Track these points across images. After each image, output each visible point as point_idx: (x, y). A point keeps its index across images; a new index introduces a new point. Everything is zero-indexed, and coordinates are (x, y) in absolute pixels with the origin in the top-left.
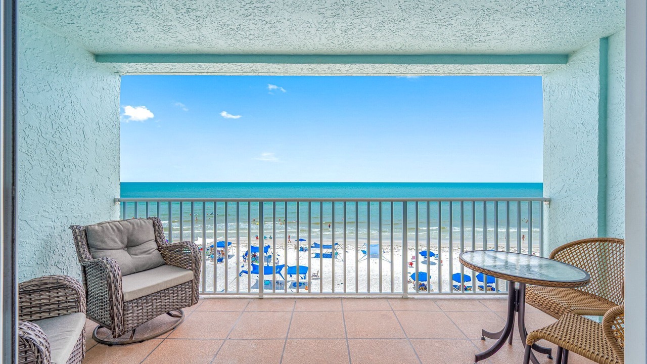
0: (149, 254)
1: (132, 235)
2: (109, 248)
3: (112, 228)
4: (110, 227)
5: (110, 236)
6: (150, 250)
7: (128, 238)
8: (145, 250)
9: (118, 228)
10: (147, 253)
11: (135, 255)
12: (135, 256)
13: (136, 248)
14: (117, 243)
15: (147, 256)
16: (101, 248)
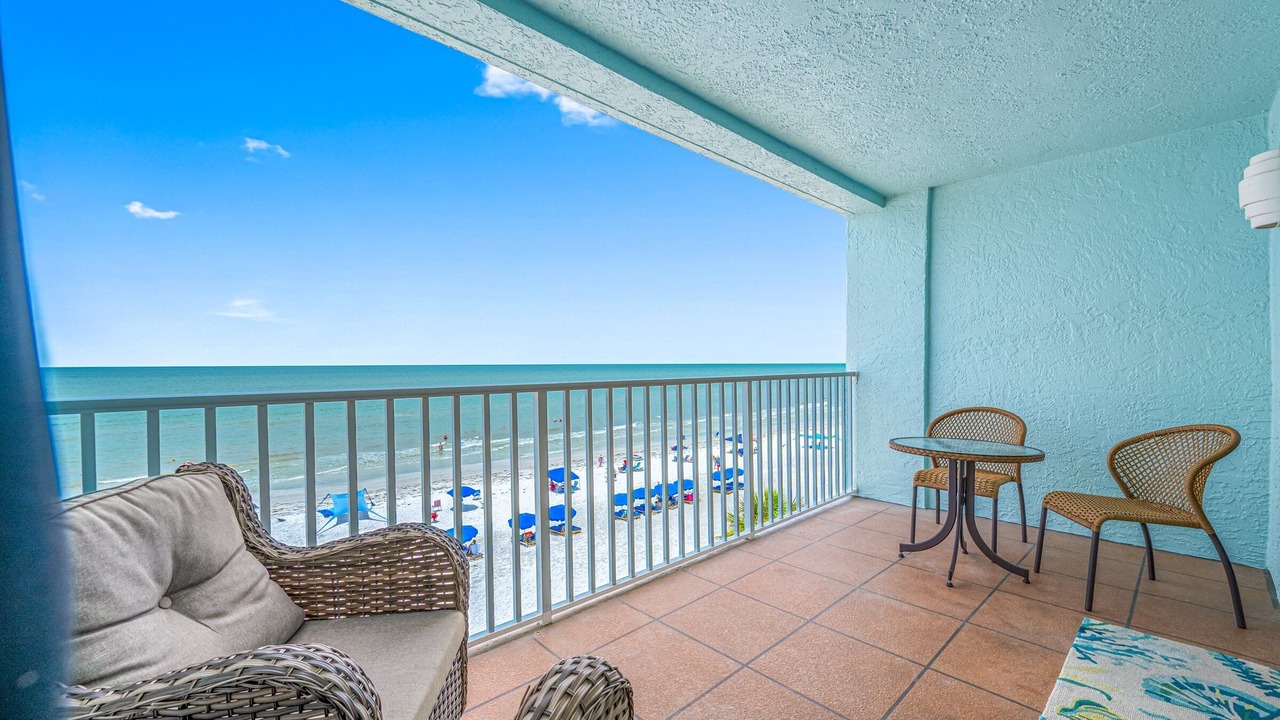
0: (259, 598)
1: (188, 539)
2: (125, 615)
3: (114, 525)
4: (104, 524)
5: (120, 561)
6: (256, 584)
7: (176, 557)
8: (243, 587)
9: (135, 523)
10: (250, 597)
11: (218, 615)
12: (222, 621)
13: (209, 588)
14: (148, 586)
15: (260, 605)
16: (93, 623)
